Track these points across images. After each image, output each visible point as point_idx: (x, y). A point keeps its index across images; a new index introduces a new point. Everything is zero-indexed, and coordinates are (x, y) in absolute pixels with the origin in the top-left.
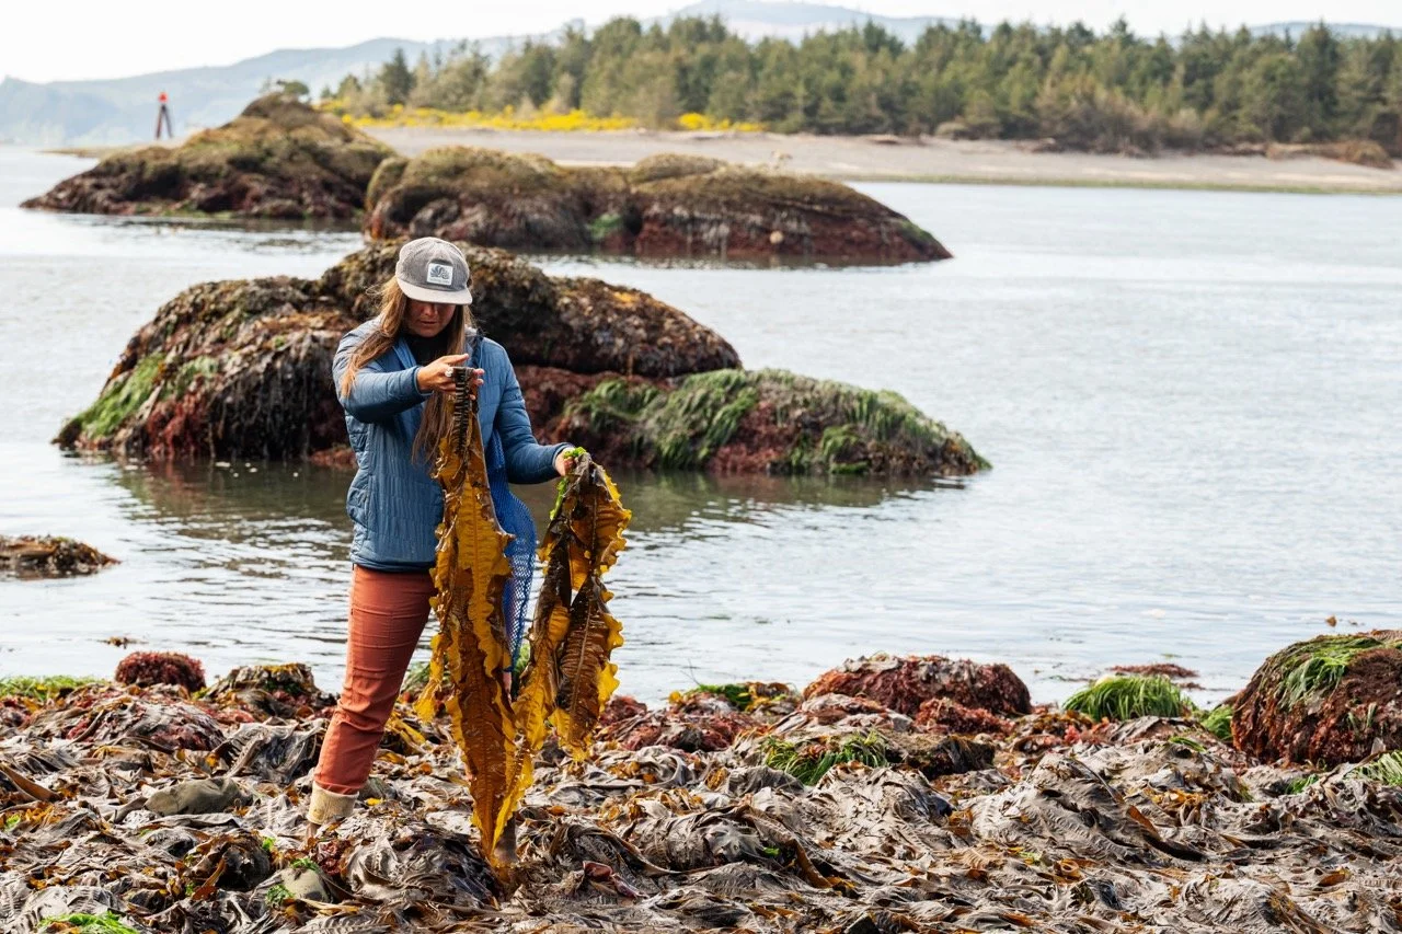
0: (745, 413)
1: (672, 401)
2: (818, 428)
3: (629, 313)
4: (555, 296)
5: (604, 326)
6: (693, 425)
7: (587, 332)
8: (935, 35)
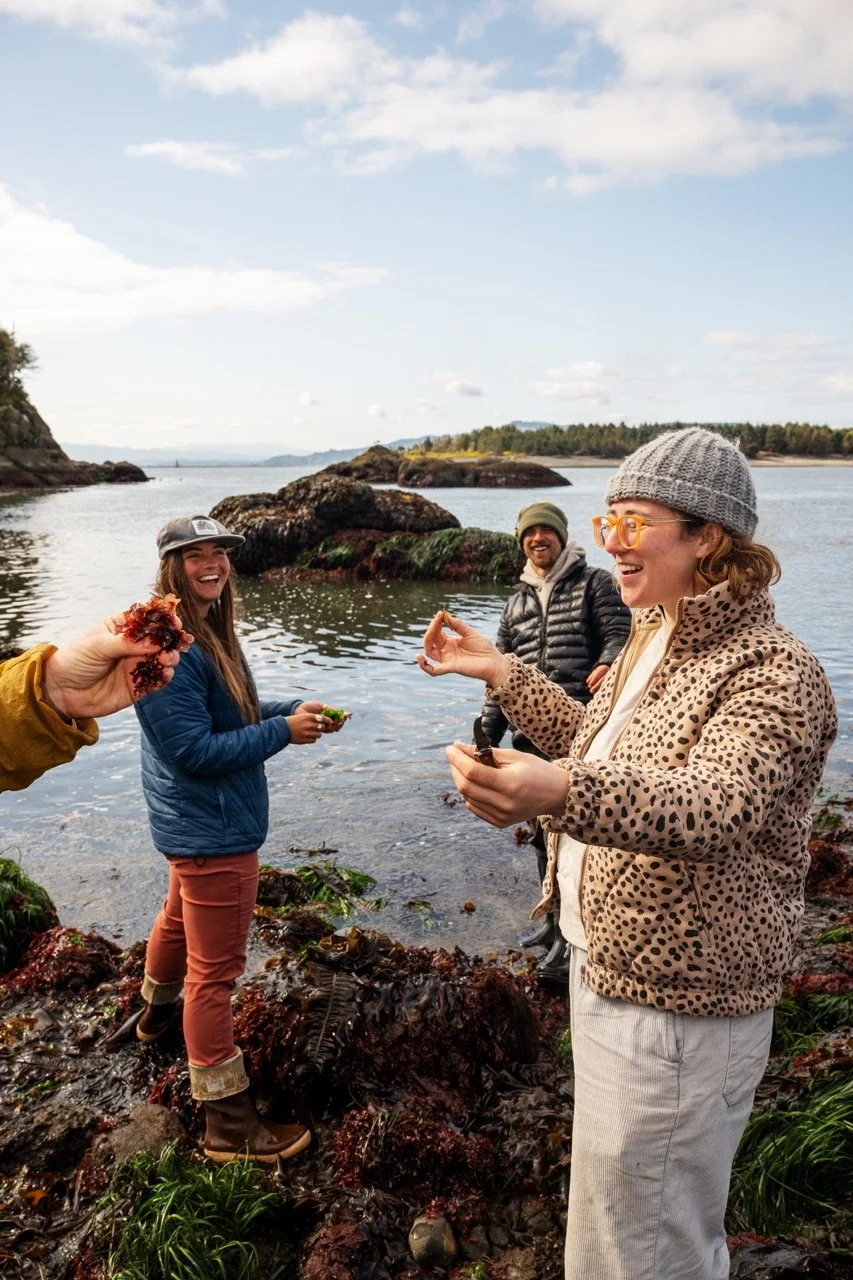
0: (457, 548)
1: (425, 544)
2: (490, 554)
3: (408, 504)
4: (374, 497)
5: (397, 510)
6: (434, 554)
7: (388, 513)
8: (572, 428)
